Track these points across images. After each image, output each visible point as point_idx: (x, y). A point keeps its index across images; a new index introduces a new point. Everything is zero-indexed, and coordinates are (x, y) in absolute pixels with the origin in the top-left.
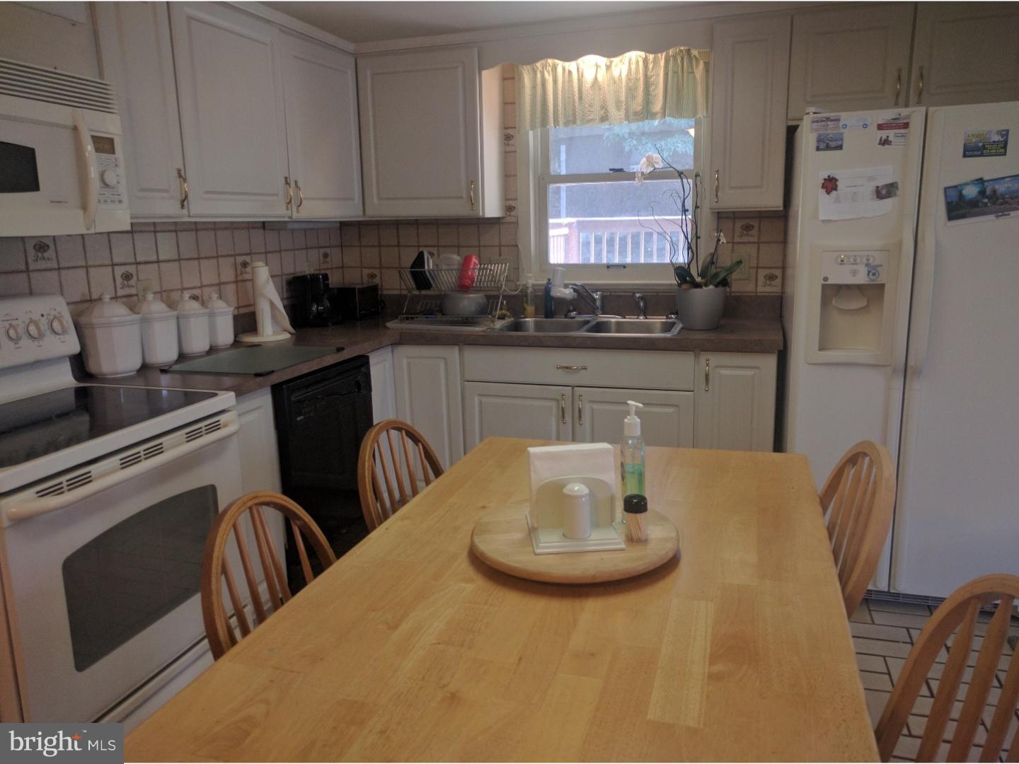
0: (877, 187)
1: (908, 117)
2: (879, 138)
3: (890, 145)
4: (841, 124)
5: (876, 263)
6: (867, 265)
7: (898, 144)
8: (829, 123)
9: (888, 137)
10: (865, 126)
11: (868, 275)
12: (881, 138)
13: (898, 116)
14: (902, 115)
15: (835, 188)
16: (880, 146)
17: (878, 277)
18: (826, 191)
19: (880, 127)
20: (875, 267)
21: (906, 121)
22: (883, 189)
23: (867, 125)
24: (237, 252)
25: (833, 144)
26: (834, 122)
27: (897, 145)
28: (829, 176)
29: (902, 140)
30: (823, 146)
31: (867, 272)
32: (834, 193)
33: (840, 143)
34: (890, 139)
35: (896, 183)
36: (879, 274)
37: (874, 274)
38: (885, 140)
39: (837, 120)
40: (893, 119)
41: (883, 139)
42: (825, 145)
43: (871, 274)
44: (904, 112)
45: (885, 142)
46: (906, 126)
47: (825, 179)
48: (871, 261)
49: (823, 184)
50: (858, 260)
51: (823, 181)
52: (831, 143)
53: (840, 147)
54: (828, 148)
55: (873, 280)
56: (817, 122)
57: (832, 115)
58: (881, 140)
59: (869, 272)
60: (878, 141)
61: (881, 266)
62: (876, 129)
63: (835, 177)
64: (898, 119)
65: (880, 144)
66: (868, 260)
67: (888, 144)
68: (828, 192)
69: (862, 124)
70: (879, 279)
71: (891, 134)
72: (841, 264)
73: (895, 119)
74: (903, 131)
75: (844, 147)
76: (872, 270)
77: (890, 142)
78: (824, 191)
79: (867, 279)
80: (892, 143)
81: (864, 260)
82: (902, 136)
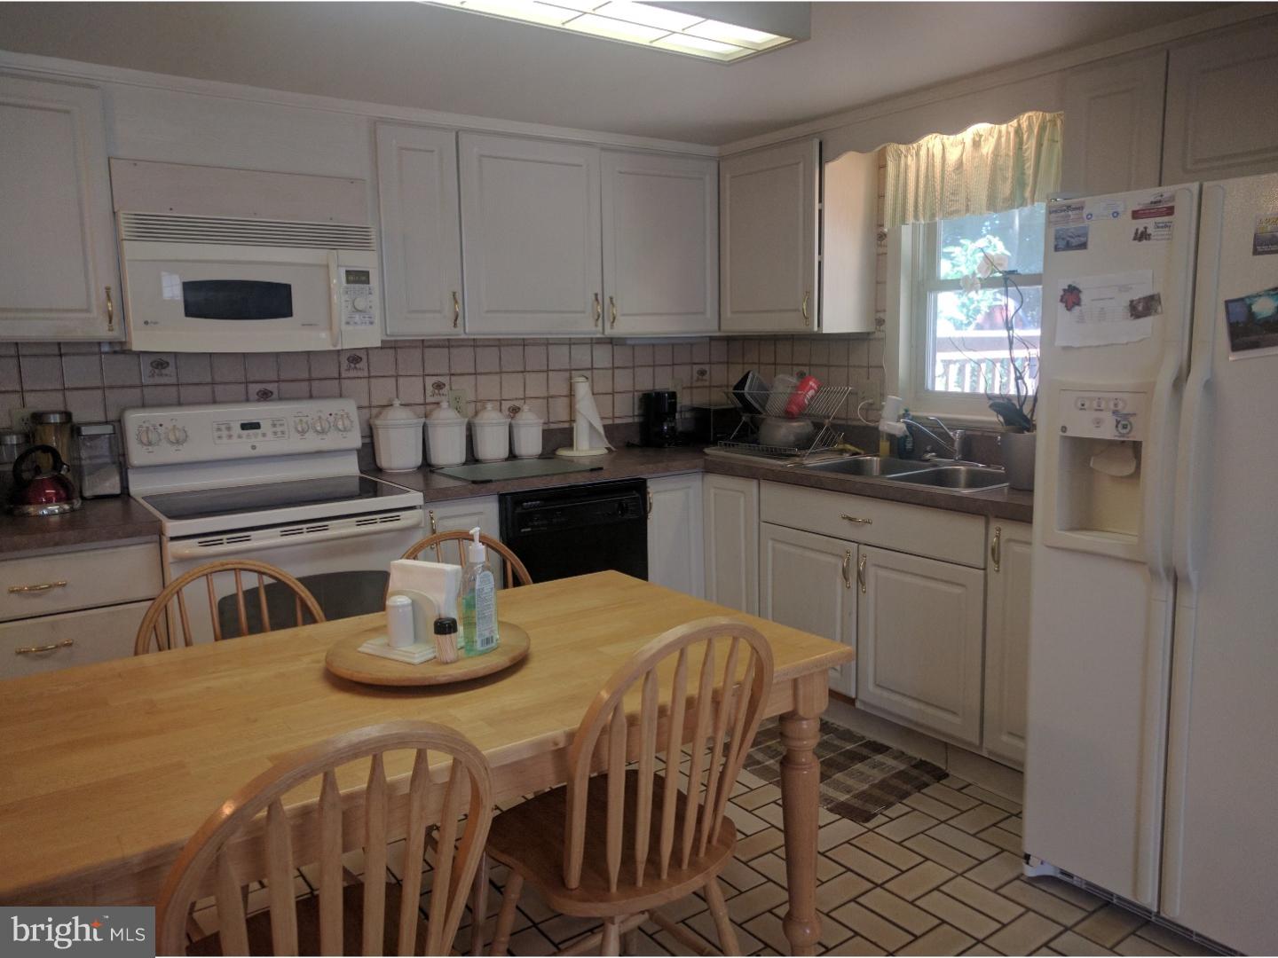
0: (1132, 302)
1: (1172, 198)
2: (1134, 231)
3: (1149, 239)
4: (1085, 212)
5: (1125, 412)
6: (1115, 412)
7: (1160, 237)
8: (1070, 213)
9: (1146, 228)
10: (1116, 214)
11: (1117, 427)
12: (1137, 230)
13: (1159, 198)
14: (1165, 195)
15: (1078, 303)
16: (1136, 242)
17: (1130, 431)
18: (1066, 306)
19: (1136, 215)
20: (1126, 416)
21: (1170, 204)
22: (1139, 302)
23: (1118, 214)
24: (574, 367)
25: (1075, 242)
26: (1077, 212)
27: (1157, 240)
28: (1070, 286)
29: (1165, 231)
30: (1062, 244)
31: (1115, 423)
32: (1077, 308)
33: (1083, 239)
34: (1149, 231)
35: (1159, 295)
36: (1132, 428)
37: (1125, 427)
38: (1142, 233)
39: (1081, 208)
40: (1152, 203)
41: (1139, 232)
42: (1064, 243)
43: (1120, 426)
44: (1167, 190)
45: (1142, 236)
46: (1170, 211)
47: (1064, 290)
48: (1120, 407)
49: (1062, 297)
50: (1103, 406)
51: (1062, 293)
52: (1072, 240)
53: (1083, 246)
54: (1068, 247)
55: (1123, 435)
56: (1056, 212)
57: (1074, 201)
58: (1136, 233)
59: (1118, 422)
60: (1133, 236)
61: (1135, 414)
62: (1130, 217)
63: (1078, 286)
64: (1160, 202)
65: (1135, 239)
66: (1116, 405)
67: (1146, 239)
68: (1069, 308)
69: (1112, 211)
70: (1132, 434)
71: (1149, 223)
72: (1081, 409)
73: (1155, 202)
74: (1166, 219)
75: (1090, 245)
76: (1123, 420)
77: (1150, 235)
78: (1063, 305)
79: (1117, 434)
80: (1152, 237)
81: (1112, 406)
82: (1166, 226)
